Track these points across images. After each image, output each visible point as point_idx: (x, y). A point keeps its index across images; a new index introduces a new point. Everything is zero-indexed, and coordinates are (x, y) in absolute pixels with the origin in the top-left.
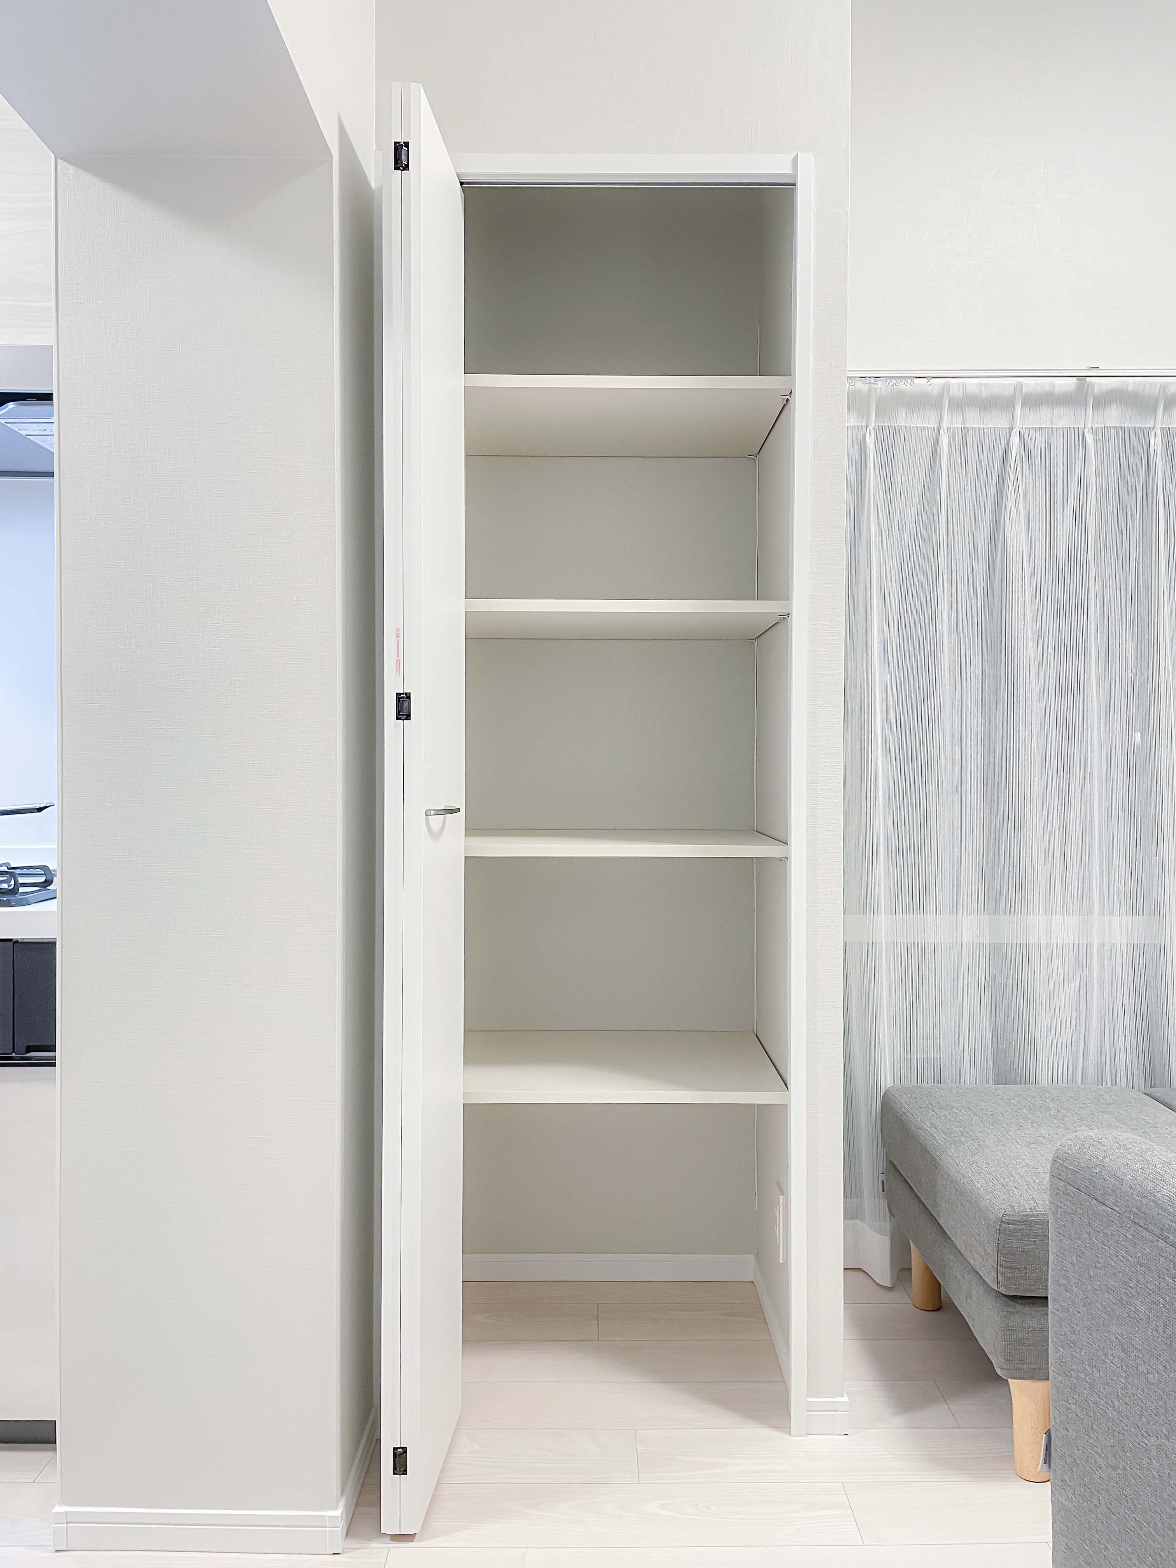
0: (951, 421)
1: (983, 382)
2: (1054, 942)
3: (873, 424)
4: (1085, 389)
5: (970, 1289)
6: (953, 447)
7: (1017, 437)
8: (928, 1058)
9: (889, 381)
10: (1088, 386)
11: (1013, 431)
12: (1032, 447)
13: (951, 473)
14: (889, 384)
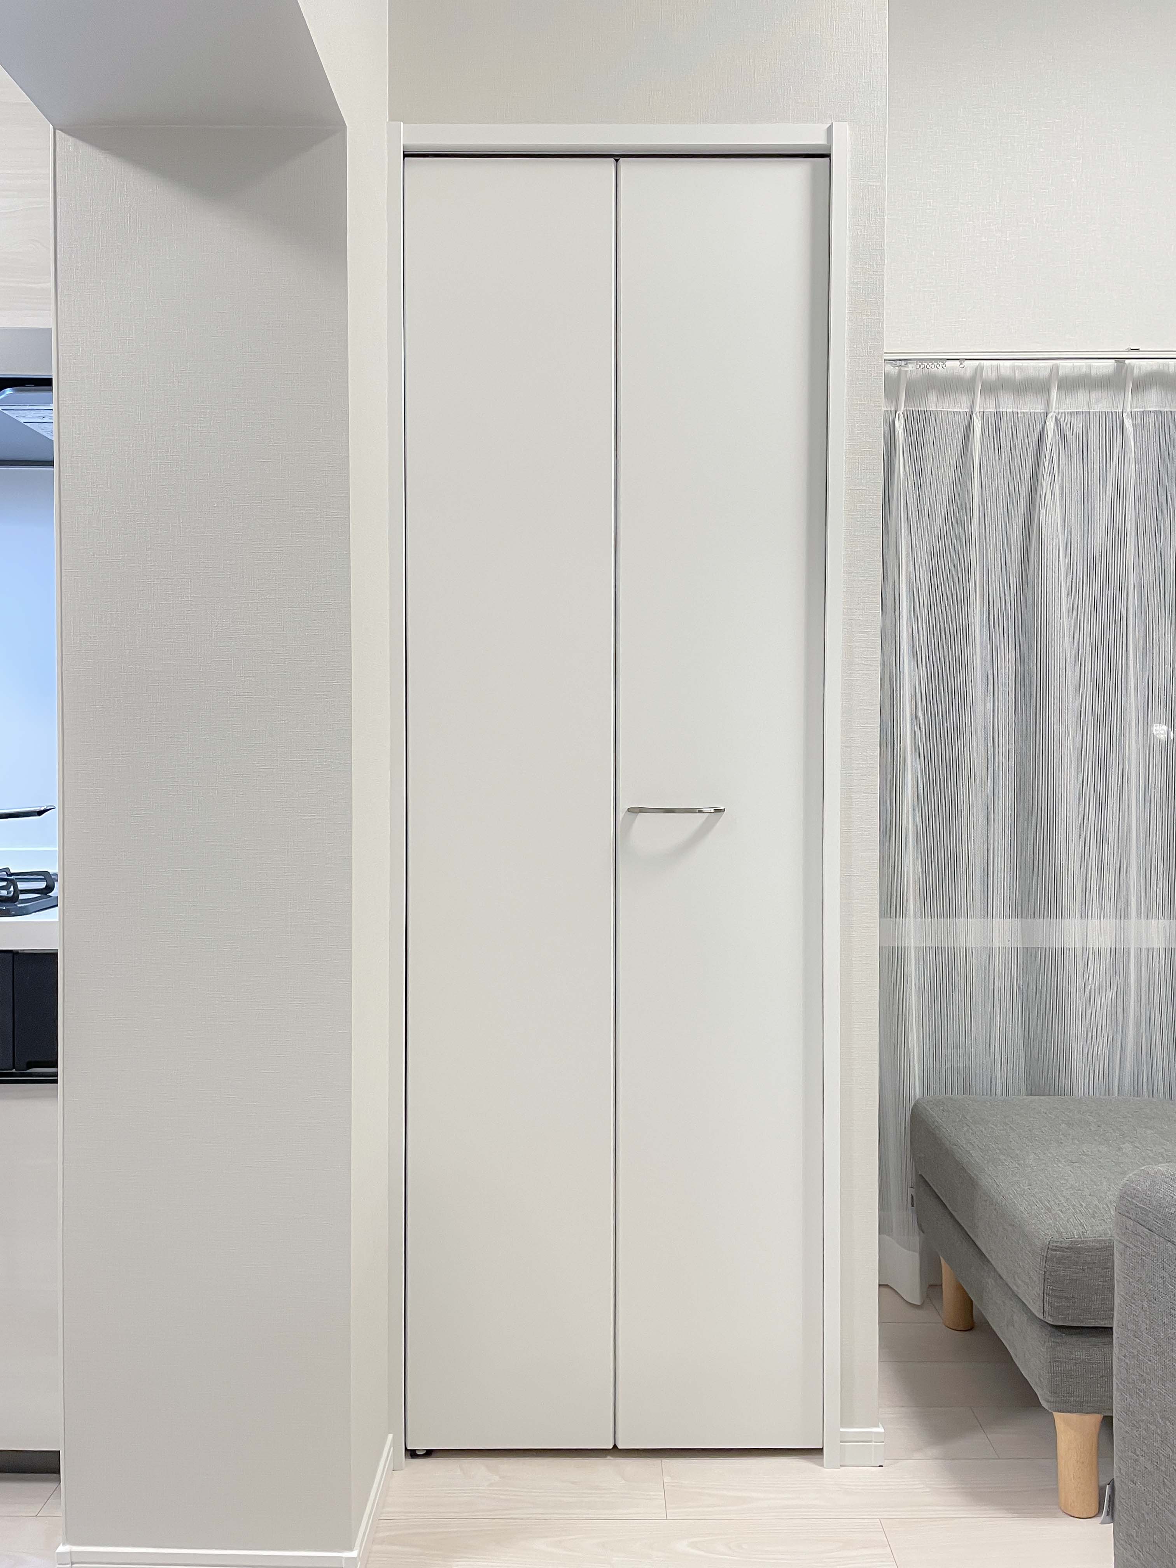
0: (984, 405)
1: (1016, 364)
2: (1091, 946)
3: (902, 409)
4: (1124, 371)
5: (1012, 1316)
6: (986, 433)
7: (1052, 421)
8: (958, 1068)
9: (920, 364)
10: (1127, 367)
11: (1049, 416)
12: (1068, 433)
13: (984, 461)
14: (920, 366)
